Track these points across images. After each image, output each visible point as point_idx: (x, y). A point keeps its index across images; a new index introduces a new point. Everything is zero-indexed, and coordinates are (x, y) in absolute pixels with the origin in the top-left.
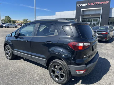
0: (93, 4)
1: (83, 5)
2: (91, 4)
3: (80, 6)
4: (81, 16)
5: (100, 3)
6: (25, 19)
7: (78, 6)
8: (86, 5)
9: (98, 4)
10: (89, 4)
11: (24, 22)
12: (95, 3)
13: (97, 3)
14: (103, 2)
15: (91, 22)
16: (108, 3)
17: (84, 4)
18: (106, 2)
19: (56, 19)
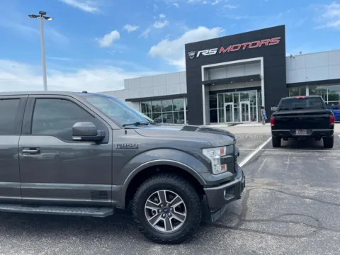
0: (235, 48)
1: (205, 53)
2: (230, 49)
4: (203, 86)
5: (256, 44)
7: (192, 56)
8: (213, 51)
9: (250, 47)
12: (239, 45)
13: (245, 44)
14: (263, 42)
15: (236, 101)
16: (278, 42)
17: (207, 51)
18: (272, 40)
19: (127, 100)
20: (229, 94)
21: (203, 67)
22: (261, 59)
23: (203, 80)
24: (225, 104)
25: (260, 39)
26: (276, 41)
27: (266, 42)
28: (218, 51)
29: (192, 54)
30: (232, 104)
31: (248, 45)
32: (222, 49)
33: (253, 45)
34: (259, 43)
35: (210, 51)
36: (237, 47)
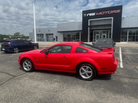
0: (102, 13)
1: (91, 15)
2: (100, 13)
3: (87, 15)
7: (85, 16)
8: (94, 14)
12: (104, 12)
13: (106, 12)
14: (113, 11)
17: (91, 14)
18: (117, 11)
19: (58, 32)
20: (98, 31)
21: (89, 20)
22: (112, 18)
23: (89, 25)
24: (96, 35)
25: (113, 10)
26: (118, 11)
27: (115, 11)
28: (95, 14)
29: (85, 15)
30: (99, 35)
31: (107, 12)
32: (97, 14)
33: (110, 12)
34: (112, 12)
35: (92, 14)
36: (103, 13)
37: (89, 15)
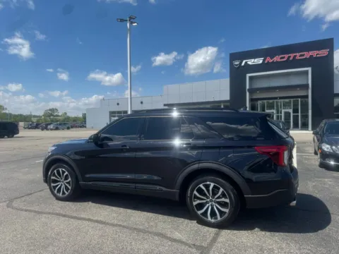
0: (281, 58)
1: (251, 62)
2: (277, 59)
3: (243, 64)
5: (303, 55)
6: (50, 110)
7: (237, 65)
8: (259, 61)
9: (298, 58)
10: (269, 60)
11: (48, 118)
12: (286, 56)
13: (292, 55)
14: (311, 53)
16: (326, 54)
17: (253, 60)
18: (321, 52)
19: (165, 105)
21: (248, 75)
22: (309, 69)
23: (248, 87)
25: (308, 51)
26: (324, 53)
27: (314, 53)
28: (264, 60)
29: (237, 63)
31: (295, 56)
33: (301, 56)
34: (307, 55)
35: (256, 60)
36: (283, 57)
37: (246, 62)
